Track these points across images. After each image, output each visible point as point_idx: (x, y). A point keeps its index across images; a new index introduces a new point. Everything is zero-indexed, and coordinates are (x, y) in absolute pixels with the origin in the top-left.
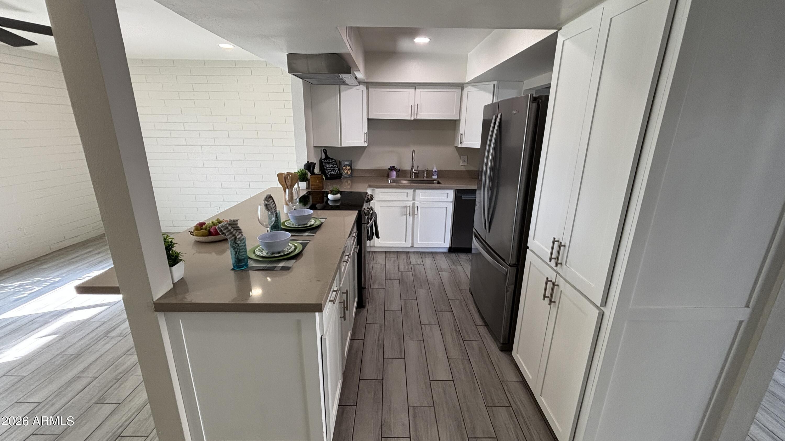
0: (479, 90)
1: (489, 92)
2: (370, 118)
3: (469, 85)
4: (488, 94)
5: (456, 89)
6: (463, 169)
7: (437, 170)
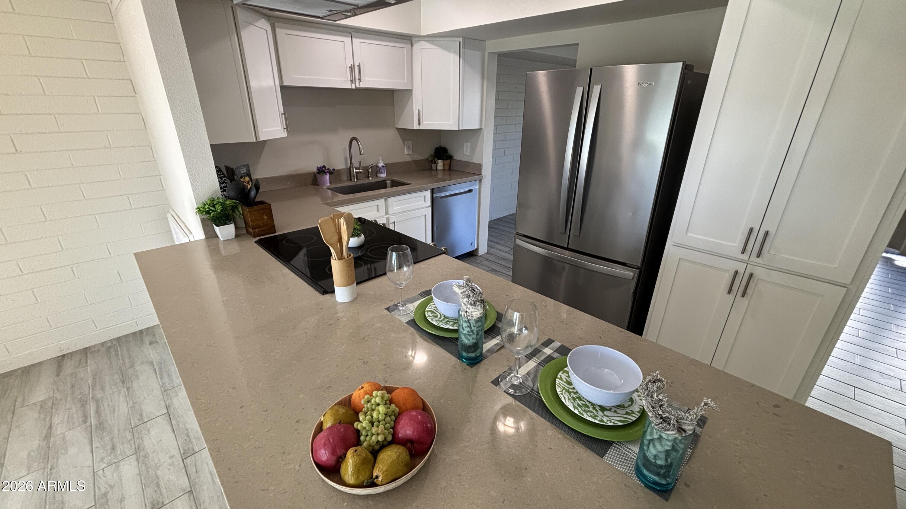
0: (438, 48)
1: (454, 52)
2: (285, 84)
3: (422, 39)
4: (452, 55)
5: (404, 43)
6: (408, 159)
7: (384, 165)
